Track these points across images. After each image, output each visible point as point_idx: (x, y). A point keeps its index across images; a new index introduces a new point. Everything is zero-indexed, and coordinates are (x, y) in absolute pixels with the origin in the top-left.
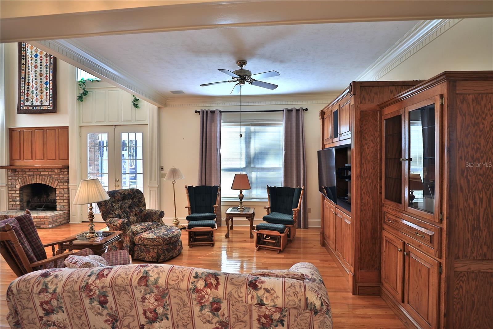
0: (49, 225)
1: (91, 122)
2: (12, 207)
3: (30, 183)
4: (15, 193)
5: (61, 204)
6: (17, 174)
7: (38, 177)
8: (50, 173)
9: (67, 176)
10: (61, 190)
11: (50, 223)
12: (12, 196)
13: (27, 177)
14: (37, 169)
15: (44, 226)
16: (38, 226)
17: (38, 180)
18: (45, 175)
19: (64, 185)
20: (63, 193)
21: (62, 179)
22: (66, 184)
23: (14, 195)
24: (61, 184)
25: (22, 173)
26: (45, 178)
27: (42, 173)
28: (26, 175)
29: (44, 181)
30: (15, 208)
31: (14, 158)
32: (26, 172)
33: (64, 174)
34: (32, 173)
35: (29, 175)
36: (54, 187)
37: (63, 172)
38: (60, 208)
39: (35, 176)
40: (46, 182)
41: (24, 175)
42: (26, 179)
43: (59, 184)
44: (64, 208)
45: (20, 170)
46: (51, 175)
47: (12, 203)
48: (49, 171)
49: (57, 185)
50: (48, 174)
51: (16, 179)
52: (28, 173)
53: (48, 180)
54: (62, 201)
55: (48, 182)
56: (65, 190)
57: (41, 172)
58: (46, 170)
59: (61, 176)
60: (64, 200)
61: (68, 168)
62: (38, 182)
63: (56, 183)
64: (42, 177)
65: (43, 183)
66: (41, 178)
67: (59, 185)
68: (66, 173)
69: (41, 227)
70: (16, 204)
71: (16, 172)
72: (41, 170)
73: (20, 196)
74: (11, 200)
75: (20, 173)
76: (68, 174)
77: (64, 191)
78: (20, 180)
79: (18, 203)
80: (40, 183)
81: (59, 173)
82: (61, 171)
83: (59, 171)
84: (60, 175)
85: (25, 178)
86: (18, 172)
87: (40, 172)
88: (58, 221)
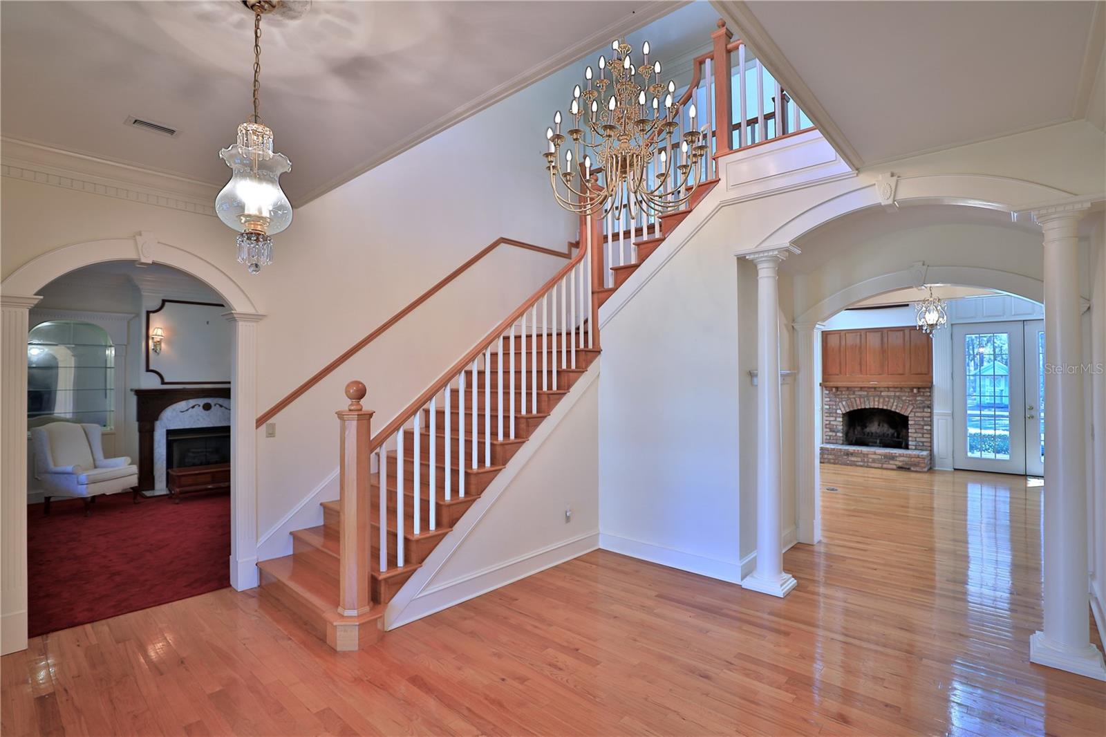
1: (972, 317)
2: (830, 439)
3: (863, 407)
4: (835, 420)
5: (918, 439)
6: (838, 395)
7: (876, 399)
8: (897, 394)
9: (929, 399)
10: (919, 419)
12: (829, 424)
13: (858, 399)
14: (875, 388)
15: (918, 469)
16: (907, 467)
17: (876, 403)
18: (888, 397)
19: (923, 412)
20: (922, 423)
21: (920, 404)
22: (928, 410)
23: (832, 423)
24: (918, 410)
25: (847, 393)
26: (889, 401)
27: (882, 394)
28: (854, 396)
29: (887, 405)
30: (834, 441)
32: (854, 391)
33: (924, 395)
34: (865, 393)
35: (860, 397)
36: (906, 414)
37: (923, 392)
38: (916, 446)
39: (872, 398)
40: (892, 407)
41: (852, 396)
42: (856, 401)
43: (914, 410)
44: (923, 445)
45: (845, 389)
46: (899, 397)
47: (830, 434)
48: (897, 390)
49: (911, 411)
50: (895, 396)
51: (838, 400)
52: (857, 393)
53: (895, 404)
54: (920, 435)
55: (894, 407)
56: (925, 419)
57: (881, 392)
58: (891, 389)
59: (919, 398)
60: (923, 434)
62: (876, 407)
63: (909, 410)
64: (884, 399)
65: (885, 408)
66: (881, 400)
67: (915, 412)
68: (928, 394)
69: (912, 469)
70: (836, 435)
72: (882, 389)
74: (828, 430)
75: (844, 393)
76: (931, 396)
77: (923, 420)
78: (844, 403)
79: (840, 435)
80: (881, 407)
81: (915, 394)
82: (919, 392)
83: (915, 391)
84: (916, 396)
85: (853, 400)
86: (842, 391)
87: (879, 392)
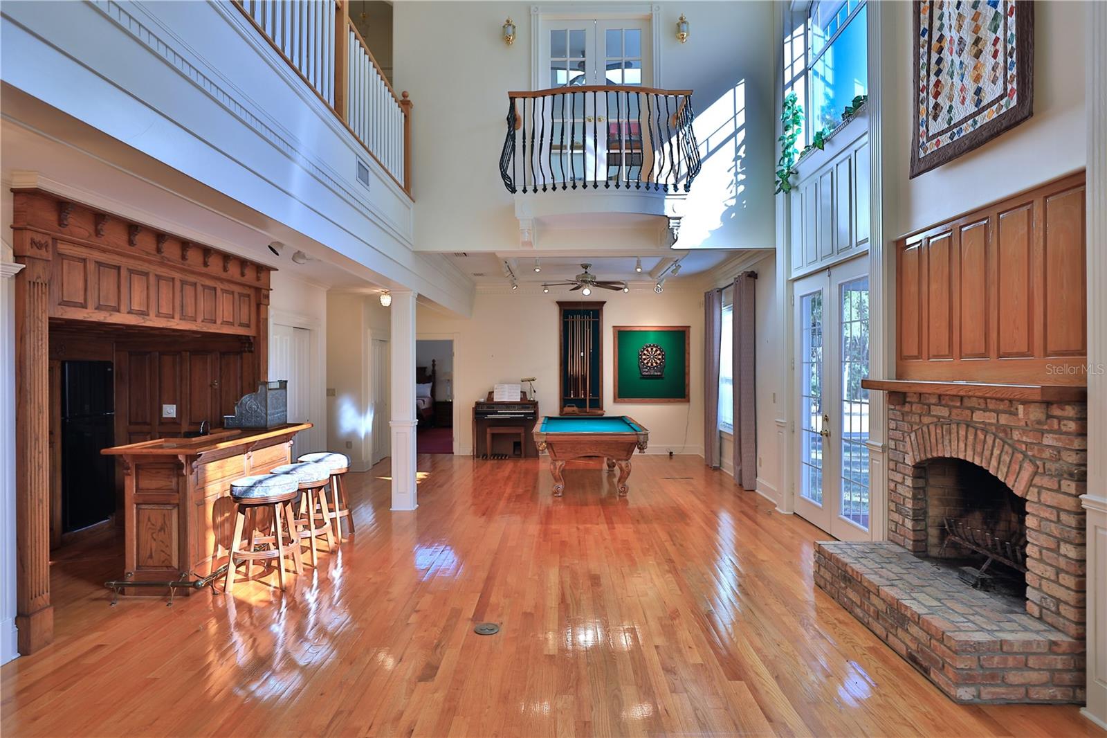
0: (958, 685)
2: (895, 531)
3: (940, 455)
4: (903, 483)
5: (1047, 587)
6: (907, 414)
7: (963, 432)
8: (1002, 420)
9: (1076, 444)
10: (1046, 515)
11: (967, 679)
12: (894, 490)
13: (932, 428)
14: (963, 398)
17: (962, 445)
18: (986, 428)
20: (1056, 533)
21: (1051, 459)
22: (1070, 486)
23: (900, 489)
24: (1046, 482)
25: (919, 409)
26: (985, 441)
27: (975, 417)
28: (930, 420)
29: (982, 455)
31: (905, 353)
32: (929, 405)
33: (1059, 432)
34: (946, 412)
35: (938, 421)
36: (1018, 491)
37: (1060, 419)
38: (1041, 608)
39: (954, 426)
40: (989, 462)
41: (926, 420)
42: (930, 434)
43: (1037, 480)
44: (1058, 613)
45: (915, 399)
46: (1007, 430)
47: (897, 517)
48: (1001, 408)
49: (1030, 484)
50: (998, 426)
51: (906, 429)
52: (934, 411)
53: (996, 452)
54: (1051, 573)
55: (994, 463)
56: (1063, 516)
57: (972, 410)
58: (991, 404)
59: (1048, 440)
61: (1079, 398)
65: (977, 462)
66: (971, 437)
67: (1041, 488)
68: (1072, 426)
70: (903, 525)
71: (904, 403)
72: (973, 403)
73: (914, 498)
74: (893, 507)
75: (914, 408)
76: (1083, 433)
77: (1059, 520)
78: (912, 437)
79: (909, 523)
80: (969, 459)
81: (1039, 422)
82: (1049, 417)
83: (1036, 413)
84: (1042, 432)
85: (925, 429)
86: (911, 404)
87: (968, 412)
88: (1014, 678)
